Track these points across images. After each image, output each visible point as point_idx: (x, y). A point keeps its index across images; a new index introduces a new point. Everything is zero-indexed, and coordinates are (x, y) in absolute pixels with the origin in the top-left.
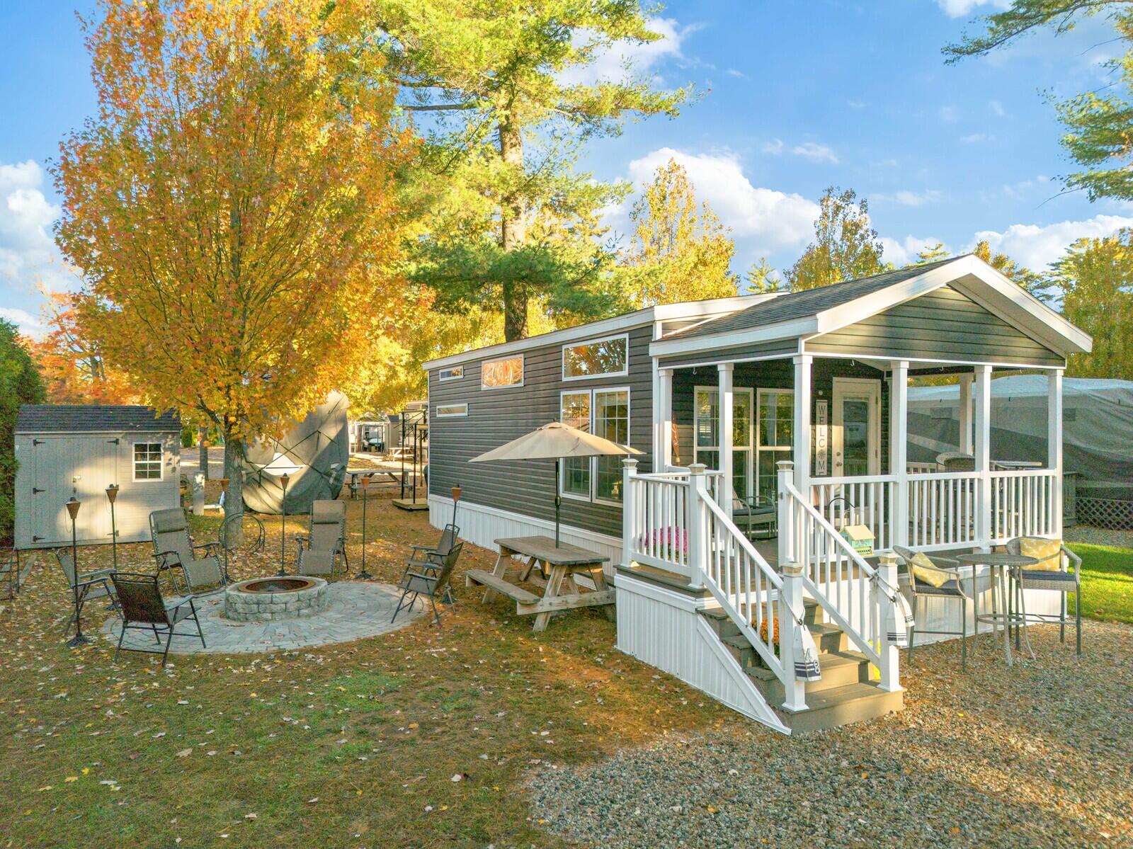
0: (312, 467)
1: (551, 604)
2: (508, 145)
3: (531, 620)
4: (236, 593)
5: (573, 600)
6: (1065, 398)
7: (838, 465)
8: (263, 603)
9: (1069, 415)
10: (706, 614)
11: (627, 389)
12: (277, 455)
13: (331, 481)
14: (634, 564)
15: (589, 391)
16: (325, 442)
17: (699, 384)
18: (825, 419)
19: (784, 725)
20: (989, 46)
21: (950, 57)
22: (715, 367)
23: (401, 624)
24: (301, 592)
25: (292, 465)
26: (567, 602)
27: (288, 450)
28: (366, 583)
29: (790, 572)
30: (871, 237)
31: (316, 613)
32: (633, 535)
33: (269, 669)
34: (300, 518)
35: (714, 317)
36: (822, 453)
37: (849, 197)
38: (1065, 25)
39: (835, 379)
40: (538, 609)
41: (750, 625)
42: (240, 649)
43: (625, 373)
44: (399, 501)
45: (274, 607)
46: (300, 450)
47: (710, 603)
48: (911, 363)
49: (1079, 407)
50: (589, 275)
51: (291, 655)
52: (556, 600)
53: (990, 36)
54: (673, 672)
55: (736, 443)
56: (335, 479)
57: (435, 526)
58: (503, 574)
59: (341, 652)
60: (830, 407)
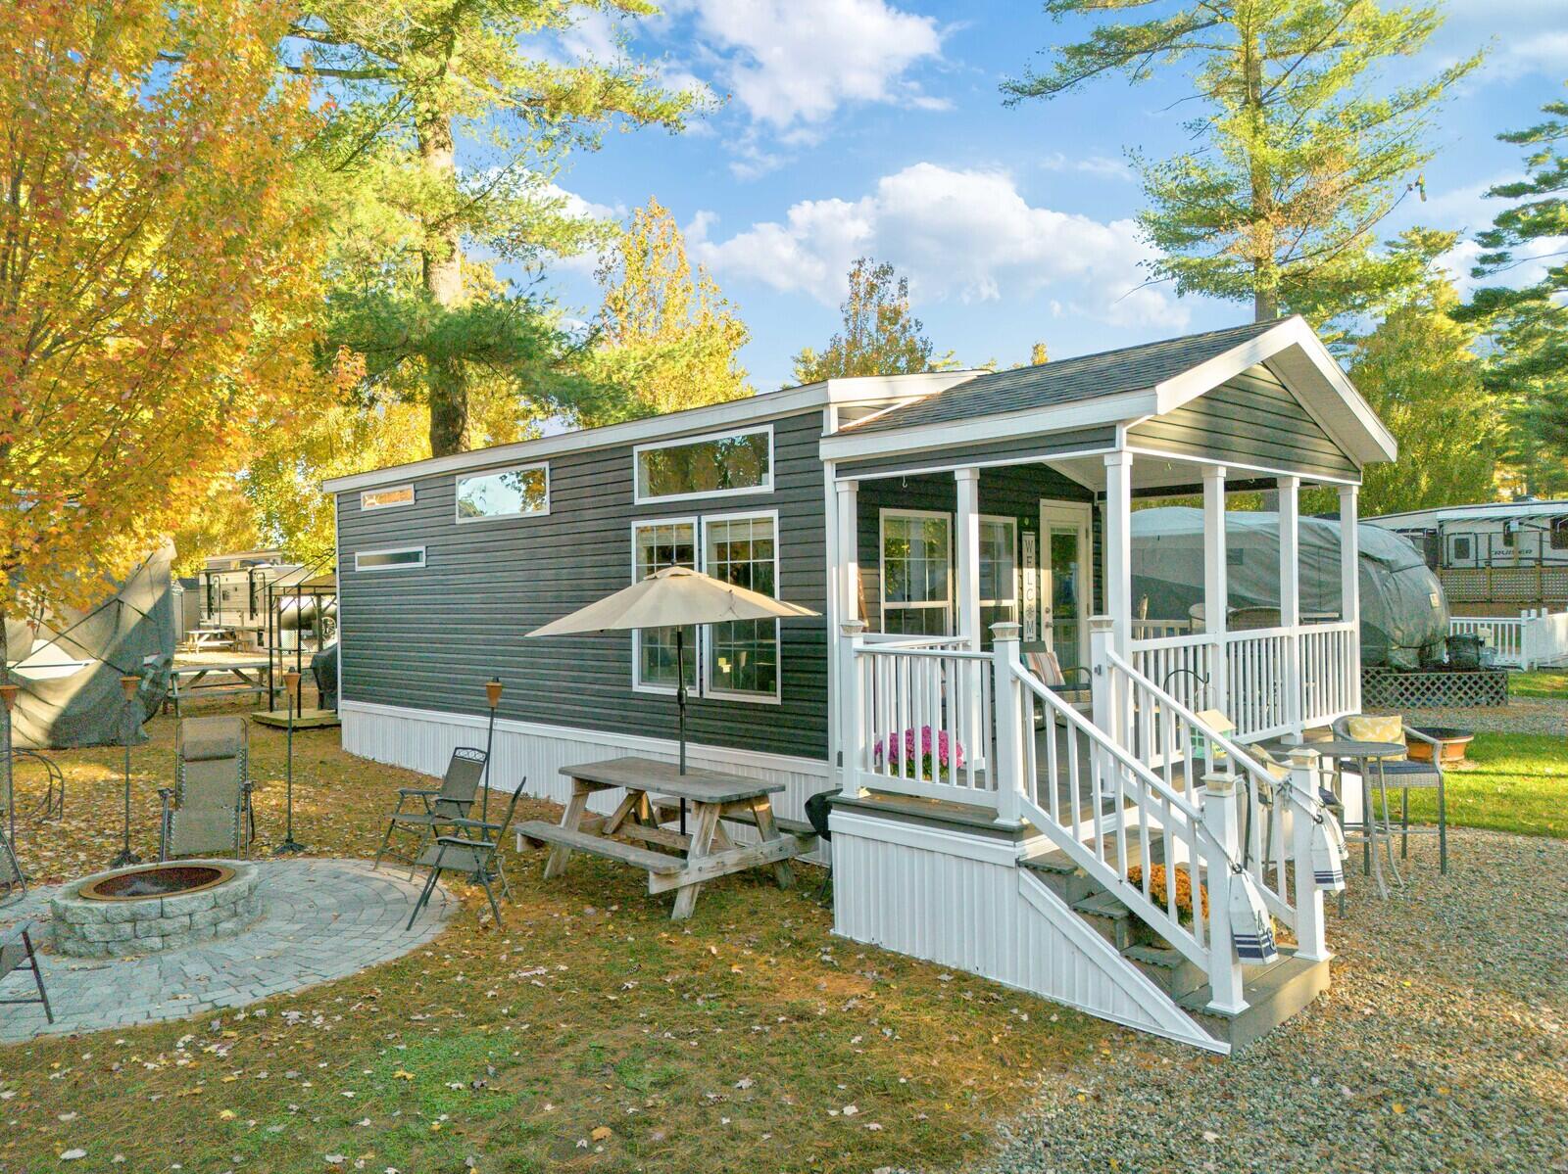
0: (107, 663)
1: (700, 870)
2: (432, 142)
3: (668, 899)
4: (78, 903)
5: (732, 861)
6: (1229, 536)
7: (1047, 626)
8: (143, 917)
9: (1234, 558)
10: (1032, 867)
11: (774, 514)
12: (38, 644)
13: (145, 685)
14: (864, 794)
15: (693, 520)
16: (131, 619)
17: (885, 506)
18: (1033, 561)
19: (1215, 1037)
20: (1057, 87)
21: (1009, 97)
22: (952, 473)
23: (428, 931)
24: (220, 890)
25: (69, 660)
26: (724, 864)
27: (61, 635)
28: (301, 861)
29: (1220, 789)
30: (914, 329)
31: (246, 927)
32: (862, 745)
33: (223, 1053)
34: (92, 753)
35: (903, 403)
36: (1030, 610)
37: (885, 273)
38: (1141, 71)
39: (1043, 502)
40: (685, 879)
41: (1125, 879)
42: (134, 1015)
43: (768, 486)
44: (266, 714)
45: (167, 925)
46: (81, 633)
47: (1036, 847)
48: (1230, 470)
49: (1247, 546)
50: (581, 352)
51: (254, 1018)
52: (708, 862)
53: (1058, 75)
54: (966, 966)
55: (983, 595)
56: (152, 681)
57: (356, 752)
58: (578, 824)
59: (351, 999)
60: (1038, 541)
